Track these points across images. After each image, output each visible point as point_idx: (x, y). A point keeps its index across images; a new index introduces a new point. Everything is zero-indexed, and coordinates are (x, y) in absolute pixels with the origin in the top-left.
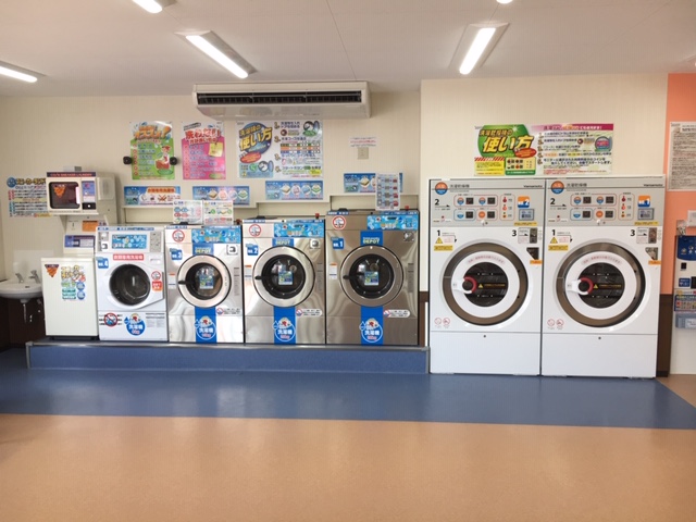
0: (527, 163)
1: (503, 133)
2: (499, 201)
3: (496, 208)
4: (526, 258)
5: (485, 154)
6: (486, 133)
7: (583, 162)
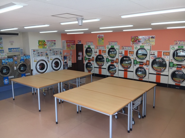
0: (45, 46)
1: (41, 41)
2: (43, 53)
3: (42, 54)
4: (47, 62)
5: (39, 45)
6: (39, 41)
7: (53, 46)
